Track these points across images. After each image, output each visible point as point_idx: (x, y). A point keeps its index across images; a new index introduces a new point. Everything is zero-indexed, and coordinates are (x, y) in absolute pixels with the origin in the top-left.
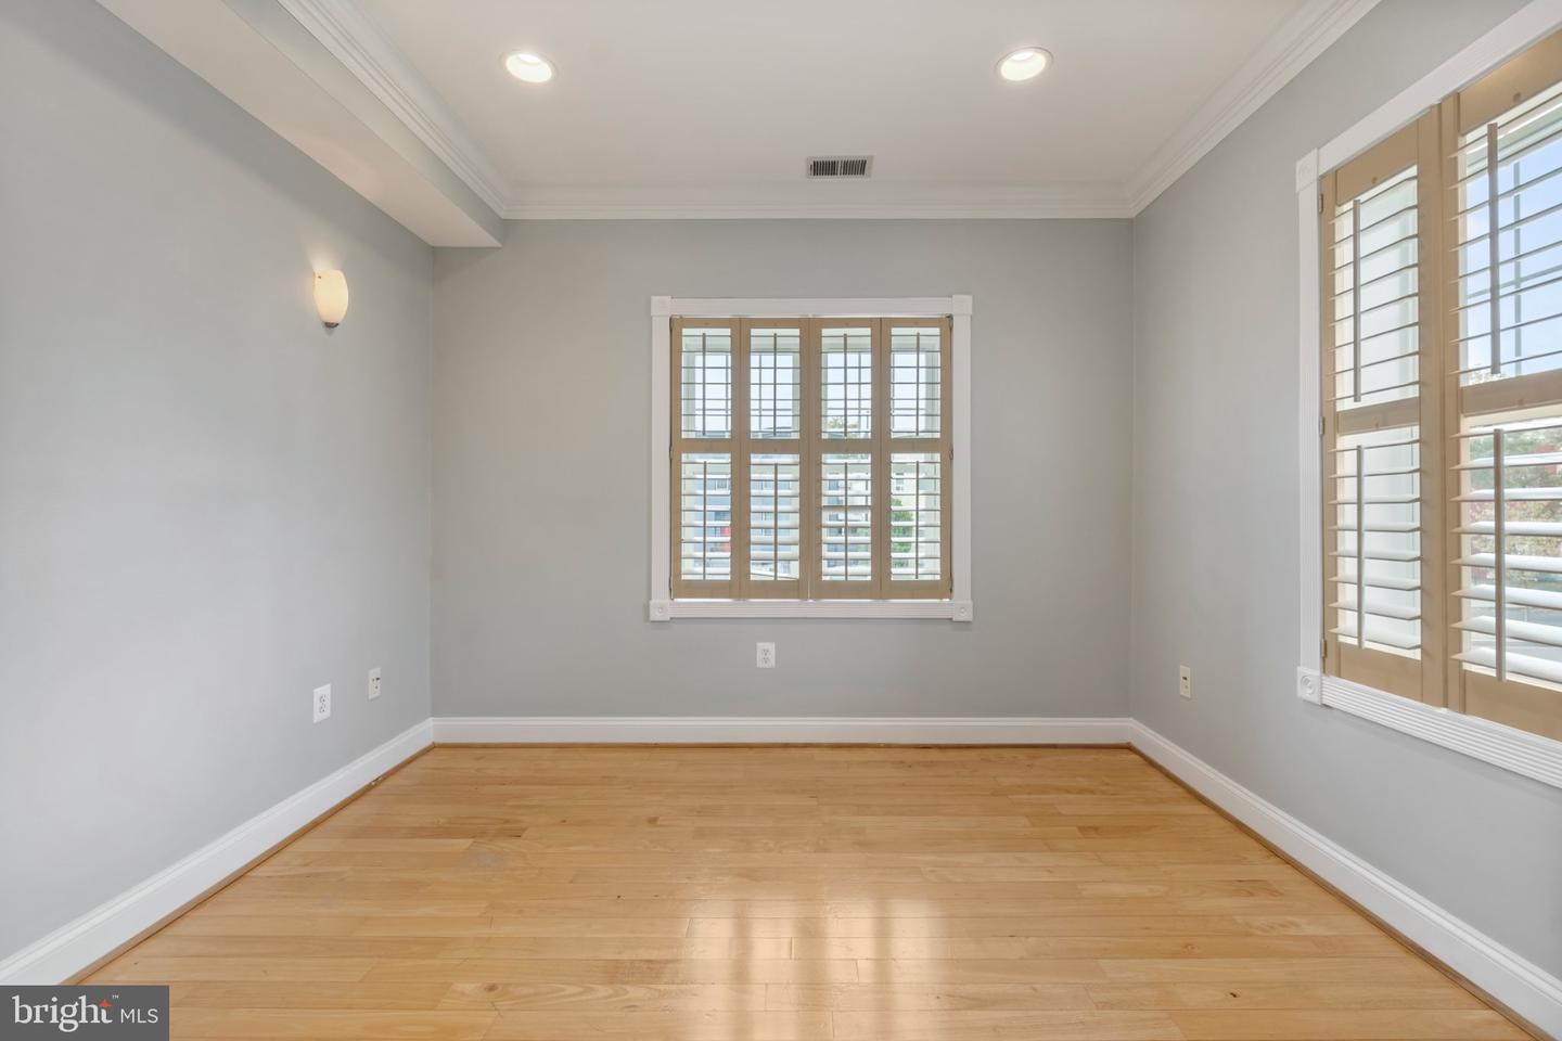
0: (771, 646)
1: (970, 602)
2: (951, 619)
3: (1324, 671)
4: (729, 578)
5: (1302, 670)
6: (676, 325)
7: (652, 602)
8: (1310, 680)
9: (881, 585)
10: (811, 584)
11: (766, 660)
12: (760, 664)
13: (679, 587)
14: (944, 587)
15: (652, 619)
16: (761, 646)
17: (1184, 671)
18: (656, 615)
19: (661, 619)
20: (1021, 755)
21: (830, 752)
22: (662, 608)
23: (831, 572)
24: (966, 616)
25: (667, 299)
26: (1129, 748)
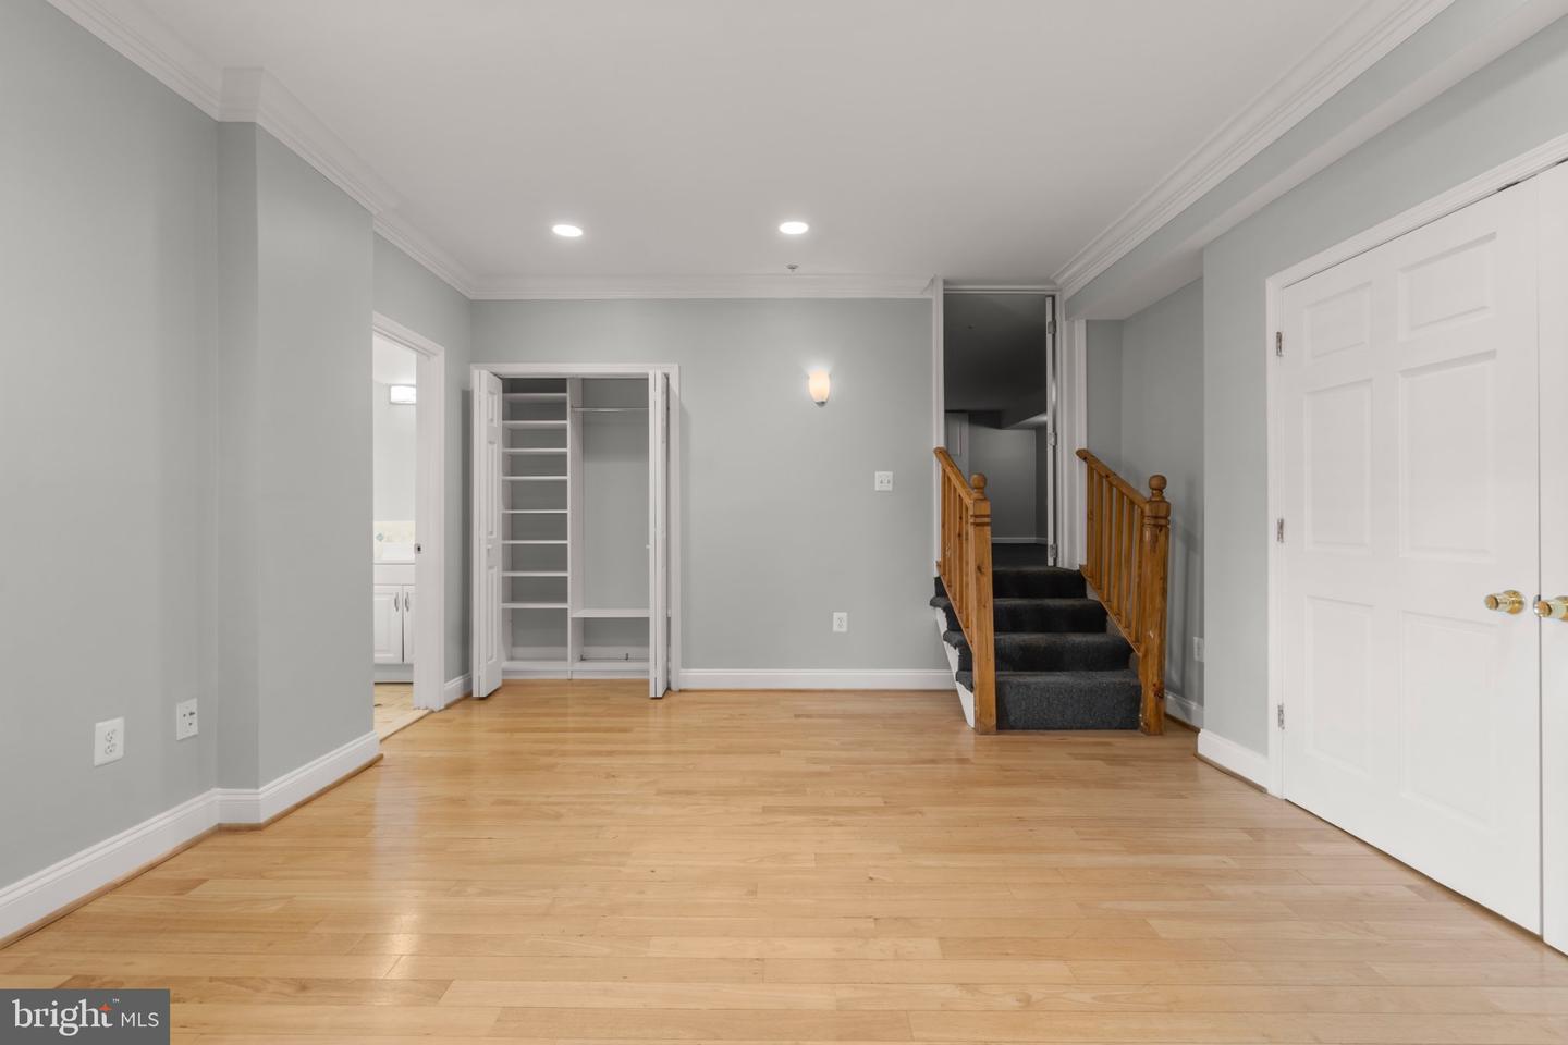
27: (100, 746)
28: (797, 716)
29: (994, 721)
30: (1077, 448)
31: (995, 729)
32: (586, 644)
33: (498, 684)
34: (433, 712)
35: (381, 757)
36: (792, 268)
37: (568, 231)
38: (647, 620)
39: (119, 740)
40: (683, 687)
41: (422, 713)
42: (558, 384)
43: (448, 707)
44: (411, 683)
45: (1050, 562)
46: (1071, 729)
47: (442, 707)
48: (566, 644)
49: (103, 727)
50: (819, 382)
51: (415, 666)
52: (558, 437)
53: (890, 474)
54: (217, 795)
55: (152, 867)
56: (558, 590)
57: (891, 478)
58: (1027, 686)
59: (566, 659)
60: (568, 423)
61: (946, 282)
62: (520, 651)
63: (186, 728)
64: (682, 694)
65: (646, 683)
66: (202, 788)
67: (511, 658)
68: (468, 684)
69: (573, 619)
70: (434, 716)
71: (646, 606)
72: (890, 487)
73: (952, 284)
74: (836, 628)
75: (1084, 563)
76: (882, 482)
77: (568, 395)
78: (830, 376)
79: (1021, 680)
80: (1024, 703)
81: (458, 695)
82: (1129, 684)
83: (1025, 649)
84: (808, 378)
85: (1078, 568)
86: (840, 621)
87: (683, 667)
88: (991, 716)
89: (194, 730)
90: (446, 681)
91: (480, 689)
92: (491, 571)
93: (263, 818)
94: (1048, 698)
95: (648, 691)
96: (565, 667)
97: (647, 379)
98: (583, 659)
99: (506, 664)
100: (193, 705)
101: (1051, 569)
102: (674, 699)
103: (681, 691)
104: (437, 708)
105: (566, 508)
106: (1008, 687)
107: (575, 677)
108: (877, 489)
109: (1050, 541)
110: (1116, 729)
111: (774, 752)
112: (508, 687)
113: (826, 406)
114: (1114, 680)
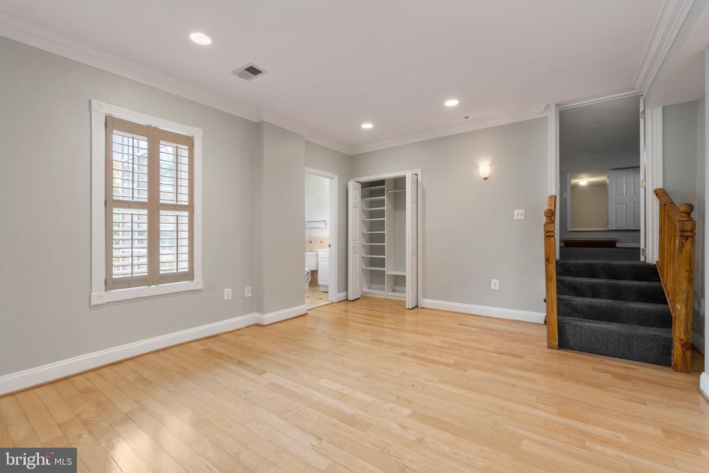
27: (225, 295)
28: (460, 325)
29: (557, 342)
30: (655, 188)
31: (557, 347)
32: (396, 285)
33: (360, 296)
34: (333, 303)
35: (307, 313)
36: (467, 118)
37: (367, 126)
38: (405, 276)
39: (230, 294)
40: (422, 306)
41: (330, 302)
42: (382, 182)
43: (339, 302)
44: (328, 292)
45: (642, 259)
46: (615, 357)
47: (337, 302)
48: (385, 284)
49: (226, 290)
50: (485, 168)
51: (329, 287)
52: (382, 203)
53: (523, 210)
54: (256, 315)
55: (238, 330)
56: (382, 263)
57: (523, 213)
58: (581, 327)
59: (384, 290)
60: (385, 197)
61: (557, 105)
62: (373, 286)
63: (248, 294)
64: (422, 309)
65: (405, 302)
66: (252, 312)
67: (370, 288)
68: (347, 295)
69: (387, 274)
70: (333, 304)
71: (405, 271)
72: (523, 217)
73: (562, 105)
74: (493, 287)
75: (658, 260)
76: (518, 215)
77: (385, 186)
78: (490, 165)
79: (579, 323)
80: (578, 336)
81: (344, 298)
82: (662, 336)
83: (591, 307)
84: (479, 167)
85: (655, 263)
86: (495, 284)
87: (423, 298)
88: (554, 339)
89: (250, 295)
90: (338, 293)
91: (351, 298)
92: (355, 255)
93: (265, 323)
94: (596, 336)
95: (405, 306)
96: (385, 293)
97: (405, 177)
98: (394, 291)
99: (366, 290)
100: (249, 288)
101: (642, 264)
102: (419, 310)
103: (422, 308)
104: (334, 302)
105: (384, 231)
106: (568, 325)
107: (388, 297)
108: (515, 218)
109: (642, 246)
110: (651, 363)
111: (431, 335)
112: (363, 298)
113: (488, 180)
114: (649, 332)
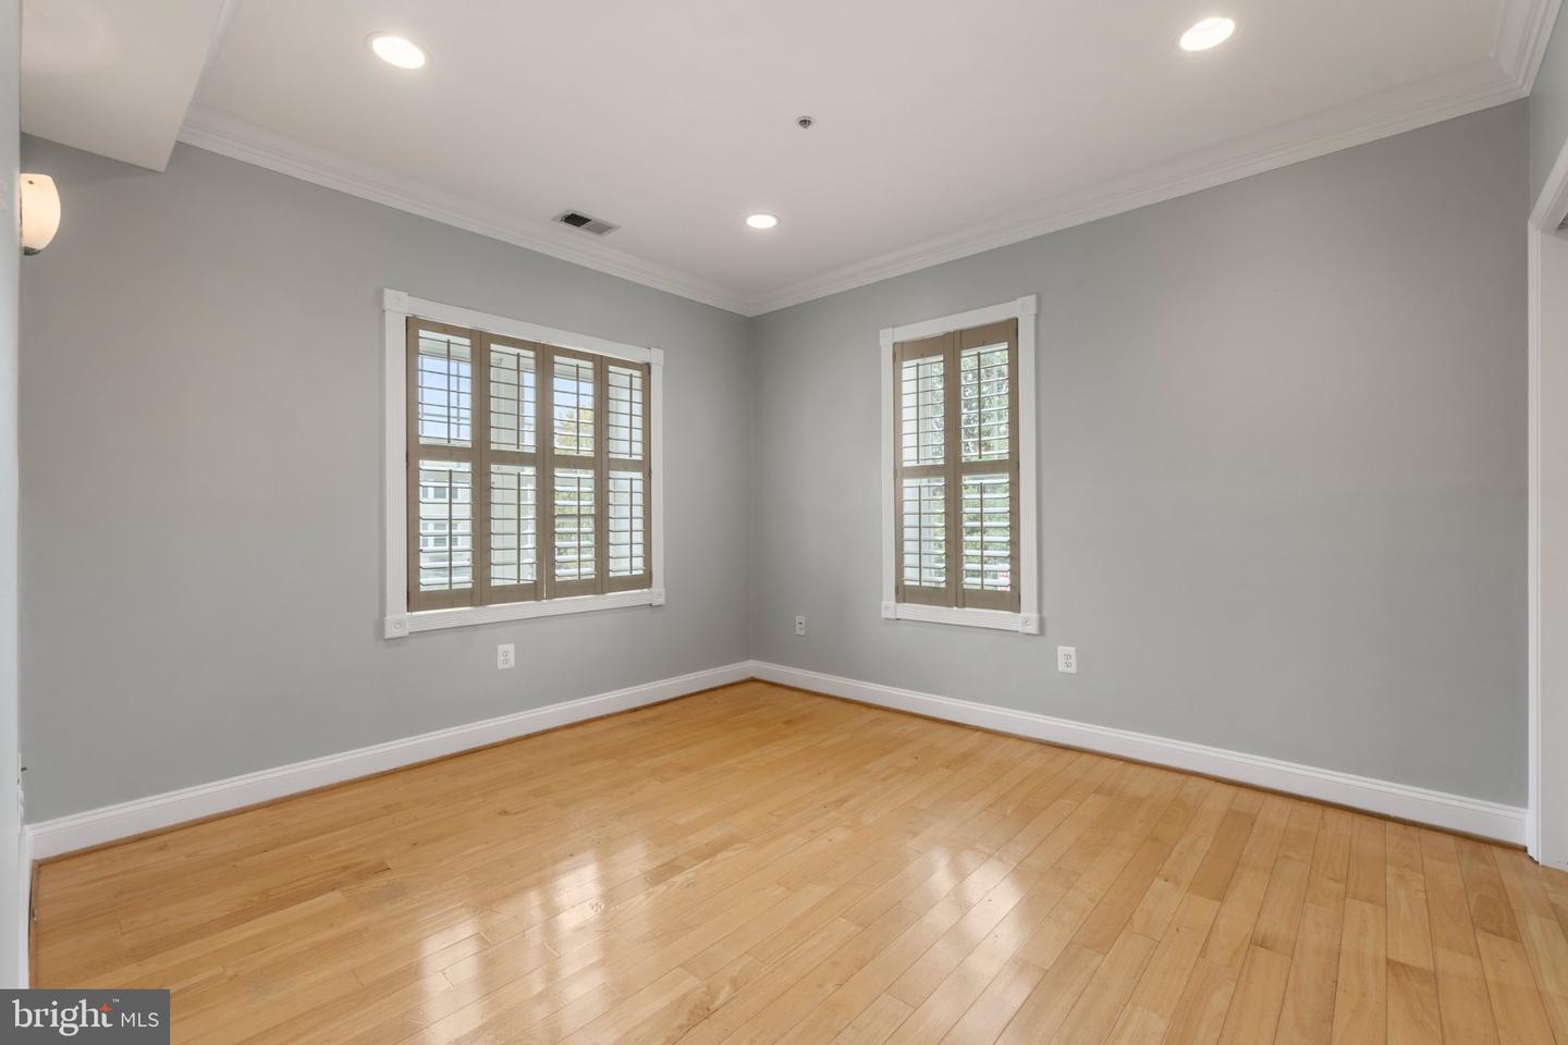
0: (510, 647)
1: (663, 590)
2: (650, 605)
3: (898, 601)
4: (470, 586)
5: (884, 603)
6: (413, 325)
7: (389, 618)
8: (890, 607)
9: (602, 583)
10: (546, 585)
11: (506, 661)
12: (501, 666)
13: (416, 599)
14: (644, 581)
15: (386, 637)
16: (502, 648)
17: (799, 618)
18: (392, 631)
19: (397, 635)
20: (702, 698)
21: (569, 731)
22: (400, 623)
23: (564, 573)
24: (661, 601)
25: (404, 295)
26: (753, 680)
